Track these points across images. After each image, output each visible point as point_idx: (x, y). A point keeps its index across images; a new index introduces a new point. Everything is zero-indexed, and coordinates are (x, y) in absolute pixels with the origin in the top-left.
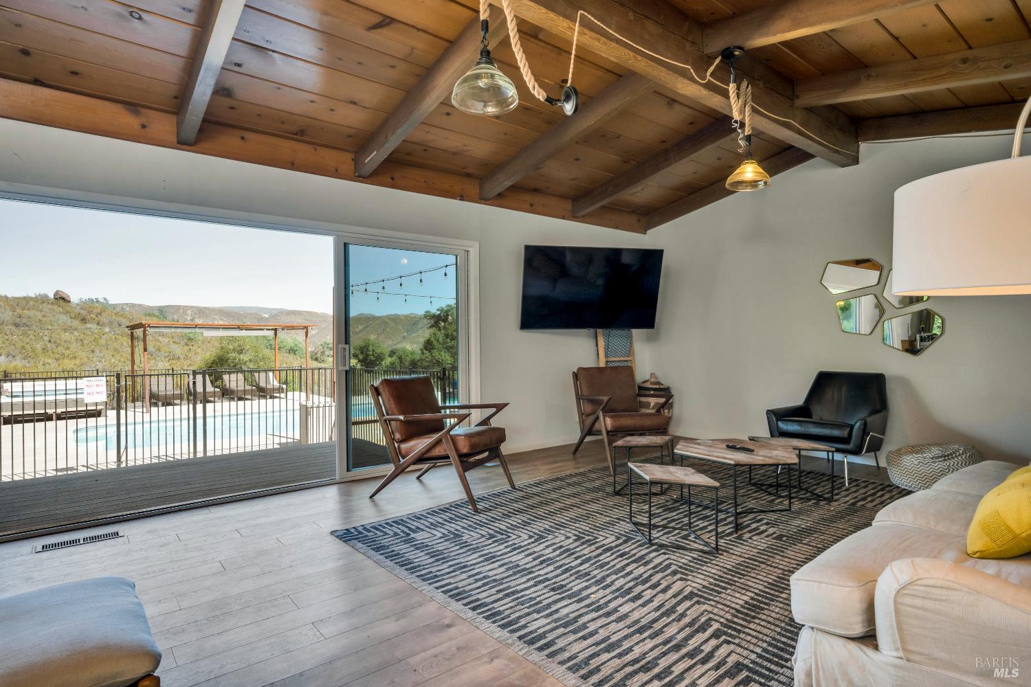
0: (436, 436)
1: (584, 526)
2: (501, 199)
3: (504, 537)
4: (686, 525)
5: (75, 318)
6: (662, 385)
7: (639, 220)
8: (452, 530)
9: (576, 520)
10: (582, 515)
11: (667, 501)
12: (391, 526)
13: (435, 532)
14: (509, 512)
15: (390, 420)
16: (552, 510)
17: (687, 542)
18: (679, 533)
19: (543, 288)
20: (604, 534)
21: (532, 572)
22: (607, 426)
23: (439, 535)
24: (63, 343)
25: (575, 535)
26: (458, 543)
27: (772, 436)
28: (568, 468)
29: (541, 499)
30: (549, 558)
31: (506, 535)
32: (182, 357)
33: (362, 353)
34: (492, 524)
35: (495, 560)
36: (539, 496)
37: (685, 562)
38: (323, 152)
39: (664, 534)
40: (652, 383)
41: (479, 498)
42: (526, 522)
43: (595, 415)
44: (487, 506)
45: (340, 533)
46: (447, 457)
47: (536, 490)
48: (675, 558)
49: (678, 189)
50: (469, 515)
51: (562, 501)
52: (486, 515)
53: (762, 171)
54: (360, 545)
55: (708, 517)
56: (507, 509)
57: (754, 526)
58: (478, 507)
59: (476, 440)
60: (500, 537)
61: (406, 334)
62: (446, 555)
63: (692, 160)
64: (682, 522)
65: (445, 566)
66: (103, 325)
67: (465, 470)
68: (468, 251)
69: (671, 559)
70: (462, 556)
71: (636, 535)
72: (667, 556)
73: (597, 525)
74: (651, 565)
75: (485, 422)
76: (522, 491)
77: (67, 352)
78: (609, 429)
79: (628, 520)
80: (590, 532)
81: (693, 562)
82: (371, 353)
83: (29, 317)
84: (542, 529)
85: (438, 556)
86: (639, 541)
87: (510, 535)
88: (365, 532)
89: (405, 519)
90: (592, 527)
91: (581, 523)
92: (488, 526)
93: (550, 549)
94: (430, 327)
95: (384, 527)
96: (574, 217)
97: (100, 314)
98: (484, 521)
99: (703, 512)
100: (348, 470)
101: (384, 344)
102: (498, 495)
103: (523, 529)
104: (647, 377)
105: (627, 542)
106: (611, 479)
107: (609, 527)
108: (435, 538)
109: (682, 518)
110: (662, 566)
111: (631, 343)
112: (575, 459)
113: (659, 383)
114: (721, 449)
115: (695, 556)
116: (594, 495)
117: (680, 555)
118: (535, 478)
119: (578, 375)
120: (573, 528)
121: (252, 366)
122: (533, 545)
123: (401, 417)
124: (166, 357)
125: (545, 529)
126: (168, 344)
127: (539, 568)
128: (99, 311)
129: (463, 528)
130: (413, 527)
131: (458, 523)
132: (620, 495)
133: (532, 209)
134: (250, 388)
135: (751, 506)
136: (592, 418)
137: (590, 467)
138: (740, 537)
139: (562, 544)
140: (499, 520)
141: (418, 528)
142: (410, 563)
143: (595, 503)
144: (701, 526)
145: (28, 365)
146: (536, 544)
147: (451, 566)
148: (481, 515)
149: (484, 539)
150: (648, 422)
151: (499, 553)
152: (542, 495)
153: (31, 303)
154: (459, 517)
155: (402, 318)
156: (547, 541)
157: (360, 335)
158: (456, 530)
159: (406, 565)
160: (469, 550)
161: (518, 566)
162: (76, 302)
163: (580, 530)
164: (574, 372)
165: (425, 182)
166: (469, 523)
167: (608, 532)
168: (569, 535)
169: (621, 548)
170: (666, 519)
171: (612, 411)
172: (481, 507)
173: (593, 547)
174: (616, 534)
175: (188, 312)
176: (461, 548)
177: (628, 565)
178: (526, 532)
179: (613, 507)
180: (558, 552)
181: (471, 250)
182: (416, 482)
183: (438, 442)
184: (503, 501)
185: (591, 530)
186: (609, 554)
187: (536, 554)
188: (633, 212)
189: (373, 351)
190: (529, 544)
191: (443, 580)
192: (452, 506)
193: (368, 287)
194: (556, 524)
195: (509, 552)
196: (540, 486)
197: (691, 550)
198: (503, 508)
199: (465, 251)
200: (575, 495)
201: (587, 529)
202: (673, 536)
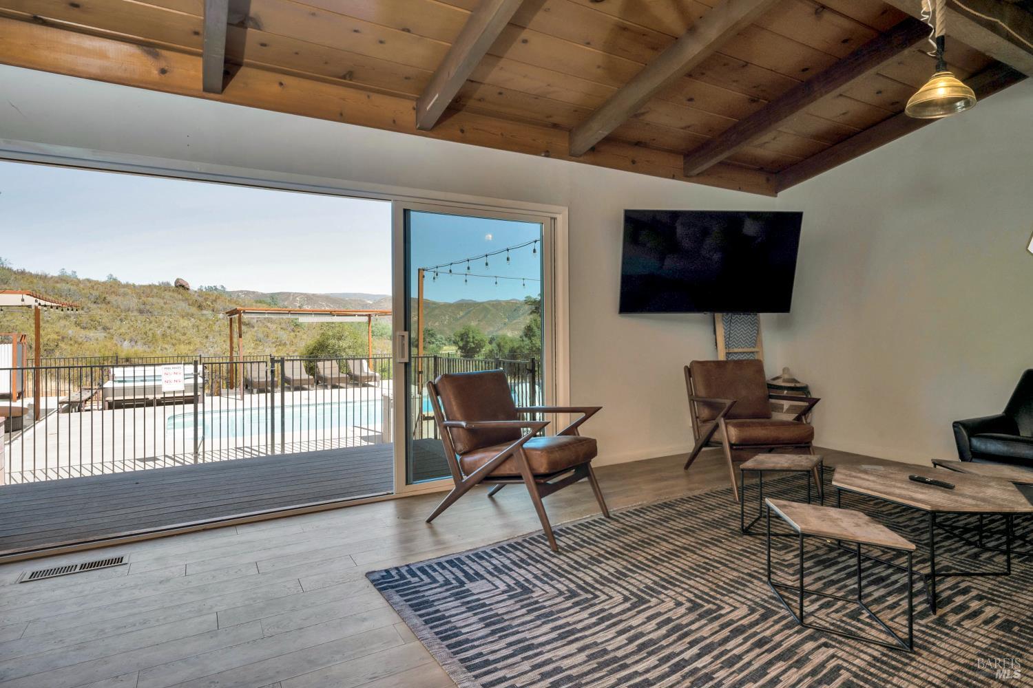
0: (506, 449)
1: (701, 585)
2: (596, 154)
3: (590, 596)
4: (852, 592)
5: (192, 305)
6: (799, 382)
7: (768, 180)
8: (521, 579)
9: (689, 573)
10: (699, 566)
11: (818, 548)
12: (444, 568)
13: (498, 582)
14: (600, 555)
15: (452, 427)
16: (657, 555)
17: (860, 625)
18: (843, 607)
19: (647, 263)
20: (731, 601)
21: (625, 667)
22: (730, 438)
23: (503, 587)
24: (180, 329)
25: (690, 600)
26: (525, 602)
27: (963, 457)
28: (679, 489)
29: (643, 535)
30: (651, 640)
31: (592, 593)
32: (288, 343)
33: (462, 340)
34: (575, 572)
35: (572, 638)
36: (640, 530)
37: (863, 664)
38: (378, 99)
39: (821, 607)
40: (785, 381)
41: (561, 530)
42: (621, 573)
43: (714, 422)
44: (570, 543)
45: (377, 576)
46: (519, 477)
47: (636, 520)
48: (845, 656)
49: (819, 137)
50: (546, 556)
51: (671, 541)
52: (568, 557)
53: (961, 84)
54: (397, 598)
55: (882, 579)
56: (596, 549)
57: (959, 600)
58: (558, 543)
59: (557, 455)
60: (585, 596)
61: (507, 320)
62: (507, 623)
63: (841, 95)
64: (846, 586)
65: (503, 643)
66: (217, 311)
67: (542, 495)
68: (555, 219)
69: (839, 658)
70: (528, 626)
71: (779, 607)
72: (831, 651)
73: (721, 584)
74: (807, 669)
75: (572, 430)
76: (617, 521)
77: (183, 338)
78: (733, 442)
79: (765, 579)
80: (711, 596)
81: (874, 666)
82: (471, 340)
83: (152, 305)
84: (642, 587)
85: (496, 625)
86: (784, 618)
87: (598, 593)
88: (408, 576)
89: (463, 558)
90: (714, 587)
91: (697, 579)
92: (570, 576)
93: (653, 624)
94: (531, 313)
95: (435, 570)
96: (687, 176)
98: (565, 566)
99: (876, 570)
100: (407, 483)
101: (485, 331)
102: (587, 526)
103: (616, 583)
104: (779, 373)
105: (766, 619)
106: (737, 509)
107: (738, 589)
108: (497, 592)
109: (844, 579)
110: (825, 671)
111: (758, 331)
112: (688, 475)
113: (794, 381)
114: (902, 481)
115: (876, 654)
116: (715, 533)
117: (852, 651)
118: (636, 502)
119: (691, 370)
120: (686, 587)
121: (350, 352)
122: (629, 614)
123: (464, 424)
124: (273, 343)
125: (647, 587)
126: (276, 330)
127: (637, 658)
128: (214, 298)
129: (536, 577)
130: (471, 572)
131: (530, 568)
132: (750, 534)
133: (634, 166)
134: (345, 375)
135: (947, 564)
136: (710, 426)
137: (707, 489)
138: (941, 621)
139: (670, 614)
140: (585, 567)
141: (477, 574)
142: (456, 635)
143: (716, 546)
144: (876, 595)
145: (147, 350)
146: (634, 612)
147: (510, 645)
148: (562, 557)
149: (561, 599)
150: (786, 434)
151: (579, 626)
152: (643, 530)
153: (155, 290)
154: (532, 558)
155: (504, 304)
156: (650, 607)
157: (461, 321)
158: (527, 580)
159: (449, 637)
160: (538, 618)
161: (605, 652)
162: (196, 289)
163: (696, 592)
164: (686, 367)
165: (502, 134)
166: (545, 569)
167: (737, 597)
168: (680, 599)
169: (757, 629)
170: (820, 579)
171: (735, 417)
172: (562, 544)
173: (716, 624)
174: (749, 603)
175: (298, 299)
176: (529, 612)
177: (770, 663)
178: (621, 590)
179: (741, 555)
180: (663, 631)
181: (560, 218)
182: (488, 500)
183: (509, 457)
184: (593, 537)
185: (712, 593)
186: (740, 639)
187: (632, 632)
188: (761, 169)
189: (473, 338)
190: (624, 612)
191: (496, 670)
192: (525, 541)
193: (453, 268)
194: (663, 579)
195: (595, 624)
196: (642, 515)
197: (868, 642)
198: (592, 547)
199: (551, 218)
200: (687, 532)
201: (707, 590)
202: (837, 611)
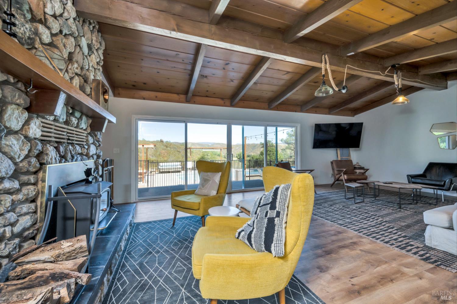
5: (165, 146)
7: (352, 113)
22: (345, 178)
40: (357, 166)
43: (340, 175)
53: (406, 99)
66: (171, 148)
73: (348, 204)
91: (343, 203)
96: (329, 114)
97: (170, 145)
103: (325, 203)
104: (356, 163)
111: (349, 151)
112: (331, 188)
113: (360, 165)
119: (332, 162)
137: (338, 190)
139: (339, 207)
146: (331, 207)
156: (334, 206)
162: (165, 142)
171: (346, 173)
174: (356, 207)
181: (298, 126)
188: (350, 110)
201: (345, 205)
